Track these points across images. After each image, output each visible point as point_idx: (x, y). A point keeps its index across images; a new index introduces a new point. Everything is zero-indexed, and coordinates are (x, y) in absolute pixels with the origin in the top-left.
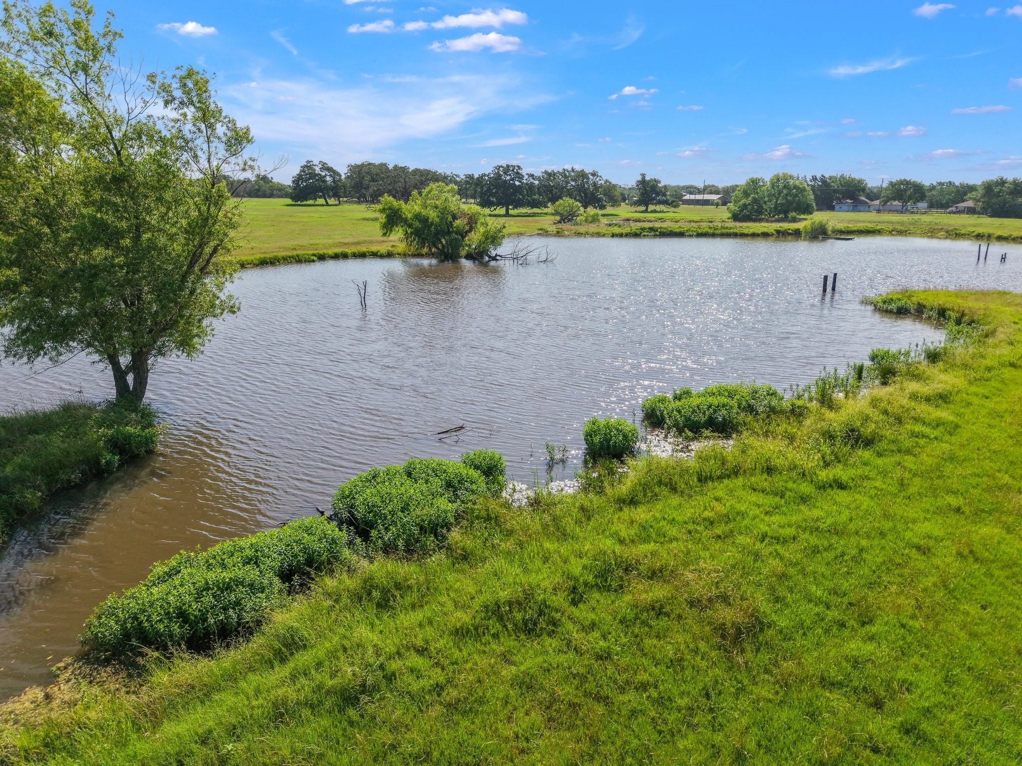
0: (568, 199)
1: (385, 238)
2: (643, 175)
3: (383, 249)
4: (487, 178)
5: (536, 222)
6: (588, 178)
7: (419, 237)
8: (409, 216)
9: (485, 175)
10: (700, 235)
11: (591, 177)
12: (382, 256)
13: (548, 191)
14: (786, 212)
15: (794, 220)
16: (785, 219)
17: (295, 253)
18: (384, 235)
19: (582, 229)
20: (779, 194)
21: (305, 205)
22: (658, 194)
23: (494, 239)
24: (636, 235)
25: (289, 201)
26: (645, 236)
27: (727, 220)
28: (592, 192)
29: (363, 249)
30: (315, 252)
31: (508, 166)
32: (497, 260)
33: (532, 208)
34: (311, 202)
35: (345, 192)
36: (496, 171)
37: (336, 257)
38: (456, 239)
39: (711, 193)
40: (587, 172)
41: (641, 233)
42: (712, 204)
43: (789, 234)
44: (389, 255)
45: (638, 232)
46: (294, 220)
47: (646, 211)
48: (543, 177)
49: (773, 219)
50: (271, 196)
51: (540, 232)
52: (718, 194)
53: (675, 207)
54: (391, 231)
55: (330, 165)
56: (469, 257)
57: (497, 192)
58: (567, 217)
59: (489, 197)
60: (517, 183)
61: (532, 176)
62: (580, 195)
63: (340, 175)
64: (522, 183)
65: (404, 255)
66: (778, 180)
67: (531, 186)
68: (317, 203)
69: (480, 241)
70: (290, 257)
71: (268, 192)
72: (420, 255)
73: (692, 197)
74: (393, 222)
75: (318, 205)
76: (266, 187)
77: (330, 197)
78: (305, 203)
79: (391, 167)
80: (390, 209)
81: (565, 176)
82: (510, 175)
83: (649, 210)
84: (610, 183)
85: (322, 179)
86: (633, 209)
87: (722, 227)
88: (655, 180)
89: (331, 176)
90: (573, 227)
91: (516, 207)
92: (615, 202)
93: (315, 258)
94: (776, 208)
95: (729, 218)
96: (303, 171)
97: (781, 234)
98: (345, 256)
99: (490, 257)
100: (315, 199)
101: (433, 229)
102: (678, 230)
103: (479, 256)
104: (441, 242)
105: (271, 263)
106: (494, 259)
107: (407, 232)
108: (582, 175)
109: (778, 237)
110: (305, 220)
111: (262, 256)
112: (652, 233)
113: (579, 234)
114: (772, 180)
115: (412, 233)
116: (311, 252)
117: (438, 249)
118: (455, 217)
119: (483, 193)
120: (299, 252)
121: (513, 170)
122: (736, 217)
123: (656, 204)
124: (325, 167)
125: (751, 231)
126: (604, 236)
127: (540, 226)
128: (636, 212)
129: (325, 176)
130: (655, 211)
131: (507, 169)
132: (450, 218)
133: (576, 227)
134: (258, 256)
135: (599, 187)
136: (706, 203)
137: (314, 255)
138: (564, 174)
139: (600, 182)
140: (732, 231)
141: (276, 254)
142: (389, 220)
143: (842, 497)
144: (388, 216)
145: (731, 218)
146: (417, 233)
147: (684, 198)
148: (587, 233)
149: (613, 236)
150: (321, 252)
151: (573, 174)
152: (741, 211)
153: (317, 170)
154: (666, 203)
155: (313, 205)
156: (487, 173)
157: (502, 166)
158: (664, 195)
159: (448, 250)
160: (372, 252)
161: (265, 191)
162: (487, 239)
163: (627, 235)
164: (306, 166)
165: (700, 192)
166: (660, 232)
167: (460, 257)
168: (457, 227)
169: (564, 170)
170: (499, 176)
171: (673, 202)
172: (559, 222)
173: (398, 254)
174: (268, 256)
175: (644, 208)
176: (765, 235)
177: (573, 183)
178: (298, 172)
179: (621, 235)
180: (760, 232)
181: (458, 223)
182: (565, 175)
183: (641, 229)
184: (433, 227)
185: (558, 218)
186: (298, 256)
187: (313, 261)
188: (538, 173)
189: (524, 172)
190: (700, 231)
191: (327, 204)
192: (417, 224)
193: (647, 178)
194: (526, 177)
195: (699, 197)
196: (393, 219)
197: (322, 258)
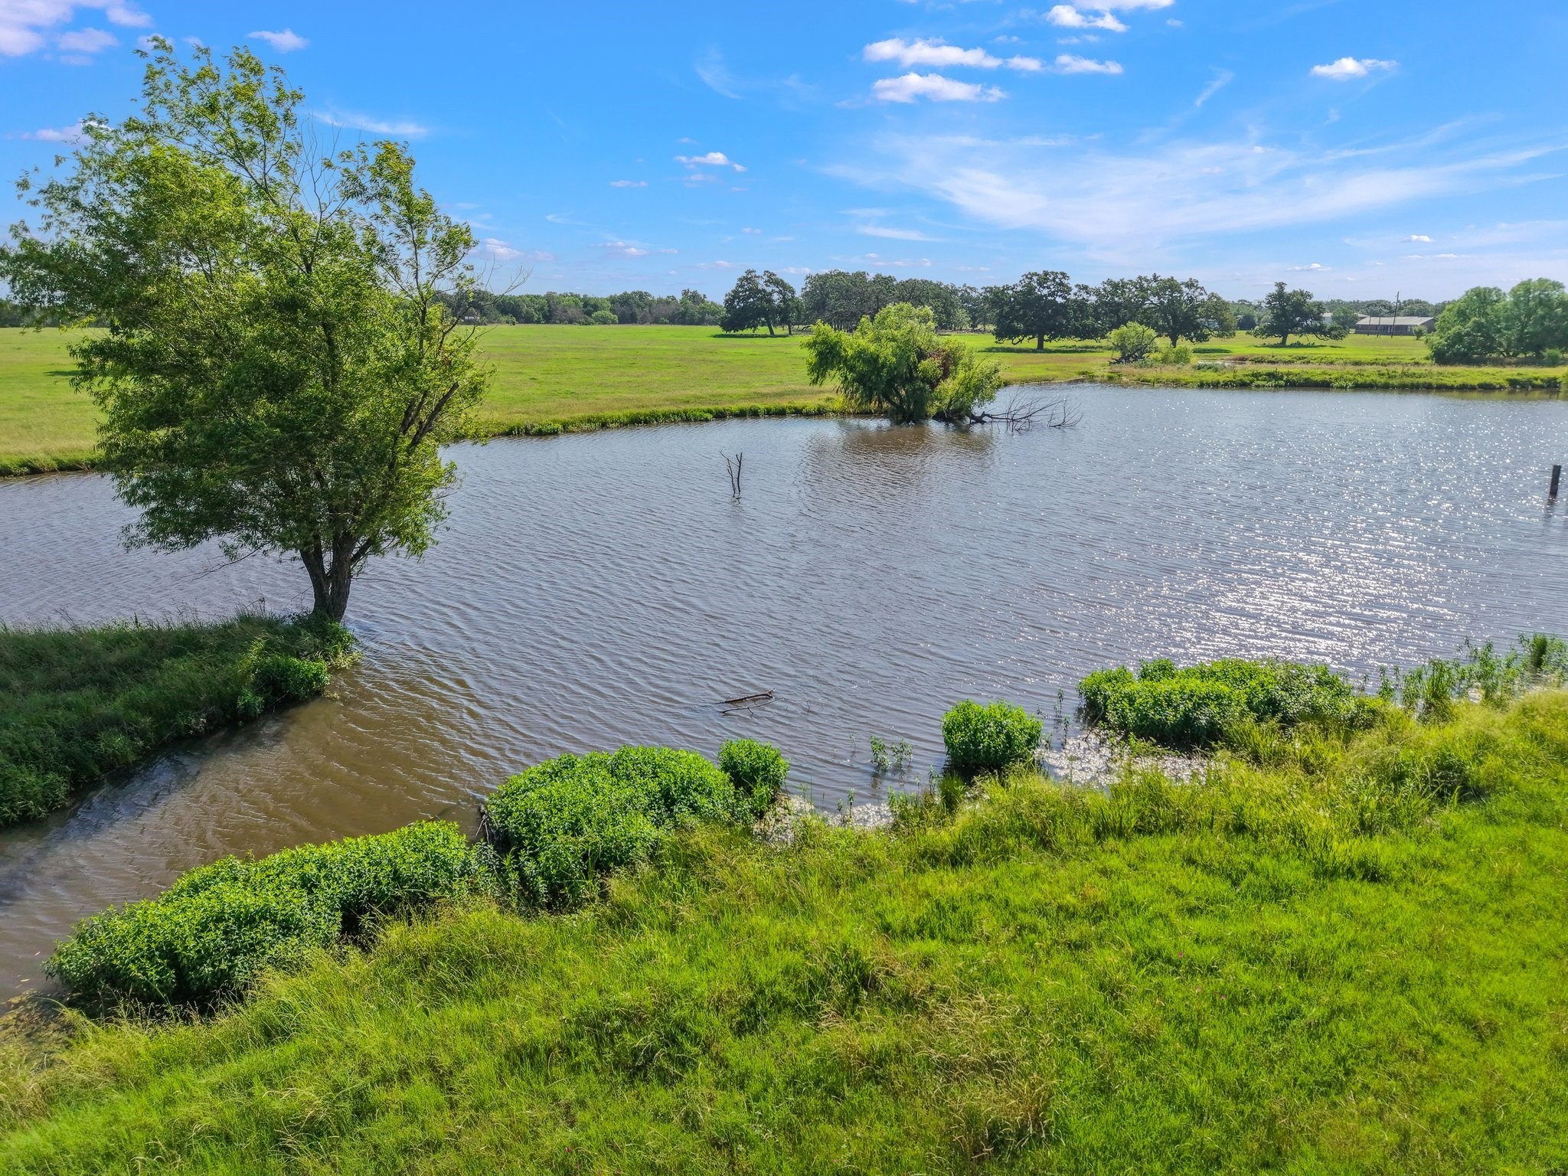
0: (1136, 324)
1: (816, 387)
2: (1281, 286)
3: (811, 403)
4: (1010, 292)
5: (1083, 361)
6: (1180, 292)
7: (864, 385)
8: (850, 352)
9: (1008, 288)
10: (1360, 387)
11: (1185, 289)
12: (808, 415)
13: (1111, 311)
14: (1538, 348)
15: (1554, 362)
16: (1538, 361)
17: (682, 407)
18: (815, 382)
19: (1150, 374)
20: (1528, 316)
21: (741, 336)
22: (1305, 316)
23: (979, 388)
24: (1243, 385)
25: (718, 330)
26: (1258, 386)
27: (1423, 362)
28: (1186, 313)
29: (784, 403)
30: (712, 407)
31: (1046, 274)
32: (983, 422)
33: (1083, 338)
34: (749, 331)
35: (799, 317)
36: (1027, 281)
37: (741, 415)
38: (922, 389)
39: (1412, 314)
40: (1179, 282)
41: (1252, 382)
42: (1410, 334)
43: (1535, 387)
44: (820, 413)
45: (1247, 380)
46: (712, 358)
47: (1283, 345)
48: (1105, 290)
49: (1514, 360)
50: (701, 322)
51: (1081, 377)
52: (1425, 315)
53: (1335, 337)
54: (824, 376)
55: (779, 277)
56: (940, 417)
57: (1025, 315)
58: (1132, 353)
59: (1012, 322)
60: (1059, 300)
61: (1085, 288)
62: (1165, 319)
63: (793, 292)
64: (1068, 300)
65: (843, 413)
66: (1528, 291)
67: (1081, 305)
68: (757, 332)
69: (957, 393)
70: (674, 414)
71: (698, 316)
72: (867, 414)
73: (1375, 321)
74: (826, 363)
75: (759, 336)
76: (694, 309)
77: (776, 324)
78: (740, 332)
79: (870, 277)
80: (824, 342)
81: (1142, 289)
82: (1048, 288)
83: (1288, 343)
84: (1219, 299)
85: (767, 297)
86: (1259, 341)
87: (1404, 374)
88: (1302, 294)
89: (780, 292)
90: (1136, 371)
91: (1053, 337)
92: (1225, 331)
93: (709, 416)
94: (1520, 340)
95: (1427, 358)
96: (741, 286)
97: (1517, 387)
98: (755, 414)
99: (972, 417)
100: (755, 327)
101: (884, 372)
102: (1319, 378)
103: (956, 416)
104: (898, 394)
105: (646, 422)
106: (979, 420)
107: (846, 378)
108: (1171, 286)
109: (1512, 392)
110: (729, 358)
111: (635, 411)
112: (1273, 383)
113: (1144, 382)
114: (1514, 292)
115: (854, 380)
116: (705, 407)
117: (893, 404)
118: (921, 356)
119: (1002, 316)
120: (688, 407)
121: (1054, 280)
122: (1441, 357)
123: (1301, 333)
124: (773, 280)
125: (1460, 381)
126: (1186, 385)
127: (1083, 367)
128: (1264, 346)
129: (771, 294)
130: (1298, 345)
131: (1044, 279)
132: (913, 357)
133: (1141, 371)
134: (627, 412)
135: (1199, 306)
136: (1401, 330)
137: (710, 412)
138: (1140, 285)
139: (1201, 297)
140: (1421, 380)
141: (655, 409)
142: (821, 360)
143: (1364, 897)
144: (820, 354)
145: (1432, 358)
146: (861, 379)
147: (1361, 323)
148: (1158, 381)
149: (1202, 385)
150: (720, 407)
151: (1154, 284)
152: (1450, 346)
153: (761, 284)
154: (1319, 330)
155: (752, 336)
156: (1011, 284)
157: (1036, 274)
158: (1318, 318)
159: (909, 406)
160: (795, 408)
161: (692, 315)
162: (968, 389)
163: (1227, 385)
164: (746, 279)
165: (1393, 311)
166: (1287, 381)
167: (927, 417)
168: (924, 371)
169: (1140, 278)
170: (1030, 290)
171: (1332, 329)
172: (1118, 362)
173: (834, 412)
174: (643, 411)
175: (1279, 340)
176: (1487, 388)
177: (1155, 300)
178: (734, 288)
179: (1216, 385)
180: (1475, 383)
181: (925, 364)
182: (1142, 286)
183: (1253, 375)
184: (885, 370)
185: (1118, 355)
186: (685, 412)
187: (707, 420)
188: (1095, 283)
189: (1072, 283)
190: (1360, 380)
191: (772, 335)
192: (861, 366)
193: (1288, 290)
194: (1075, 290)
195: (1387, 321)
196: (827, 358)
197: (720, 416)
